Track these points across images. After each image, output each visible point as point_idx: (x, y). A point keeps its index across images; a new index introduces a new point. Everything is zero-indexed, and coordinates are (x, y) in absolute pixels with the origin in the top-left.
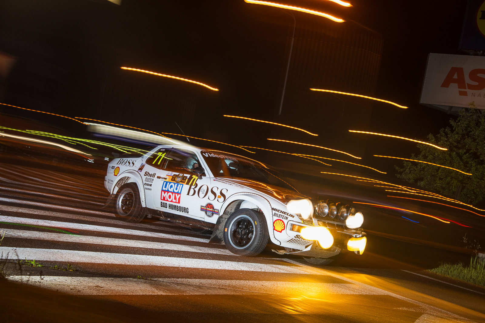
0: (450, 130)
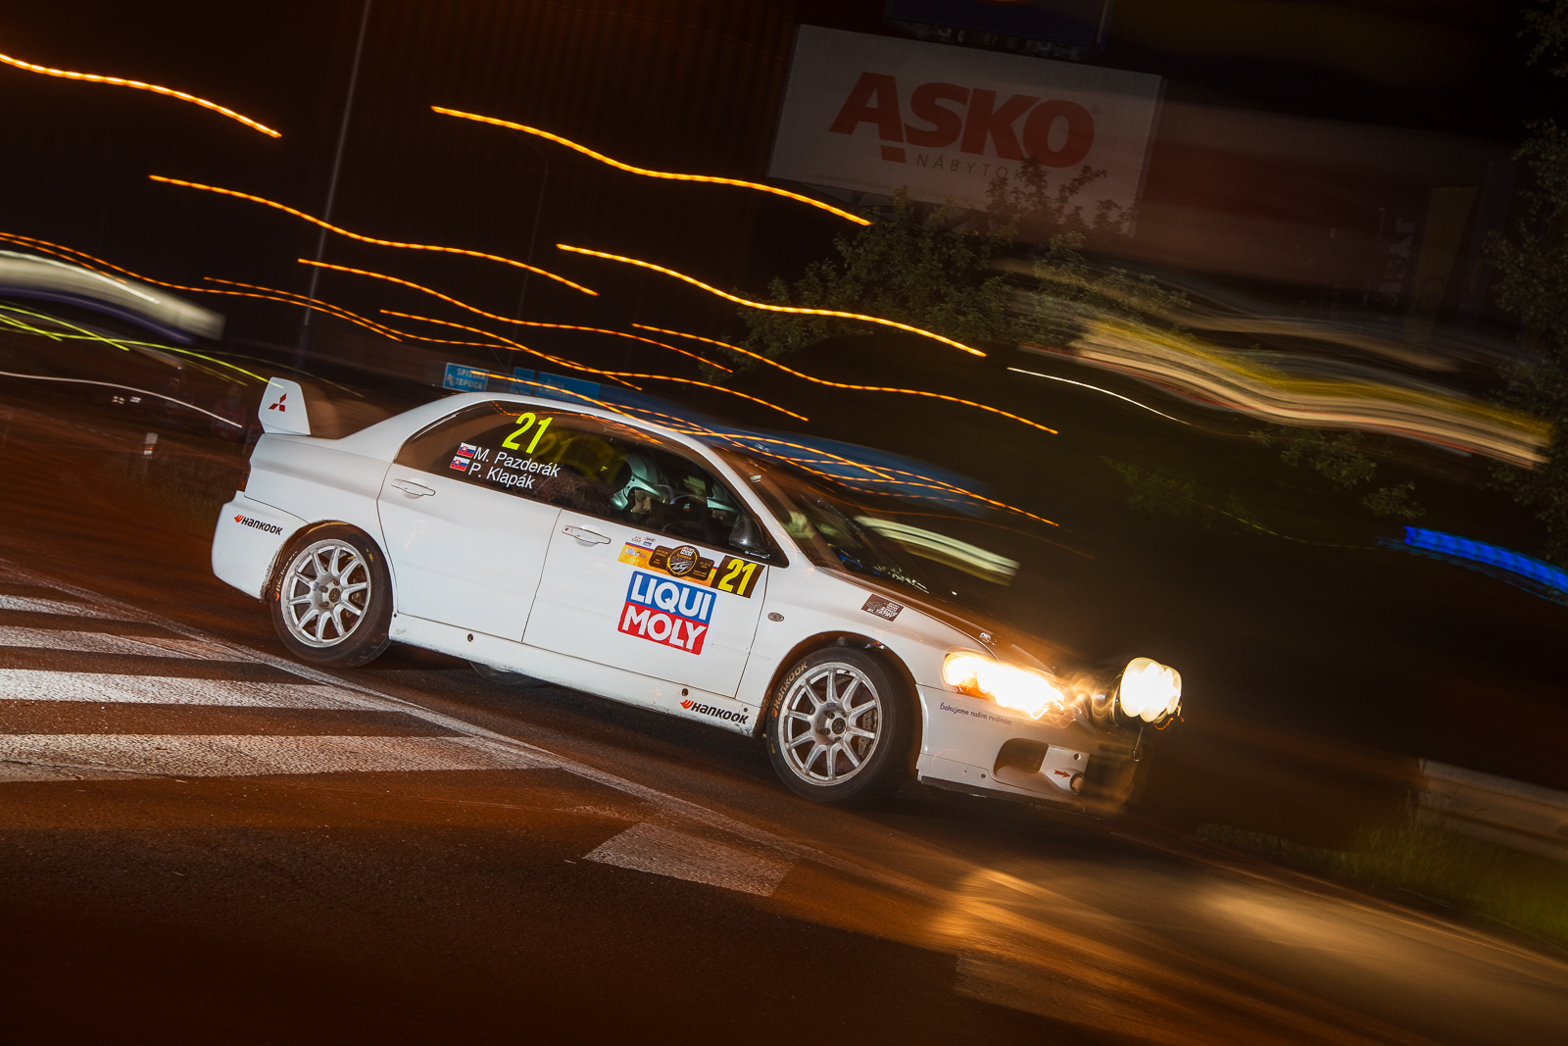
0: (834, 268)
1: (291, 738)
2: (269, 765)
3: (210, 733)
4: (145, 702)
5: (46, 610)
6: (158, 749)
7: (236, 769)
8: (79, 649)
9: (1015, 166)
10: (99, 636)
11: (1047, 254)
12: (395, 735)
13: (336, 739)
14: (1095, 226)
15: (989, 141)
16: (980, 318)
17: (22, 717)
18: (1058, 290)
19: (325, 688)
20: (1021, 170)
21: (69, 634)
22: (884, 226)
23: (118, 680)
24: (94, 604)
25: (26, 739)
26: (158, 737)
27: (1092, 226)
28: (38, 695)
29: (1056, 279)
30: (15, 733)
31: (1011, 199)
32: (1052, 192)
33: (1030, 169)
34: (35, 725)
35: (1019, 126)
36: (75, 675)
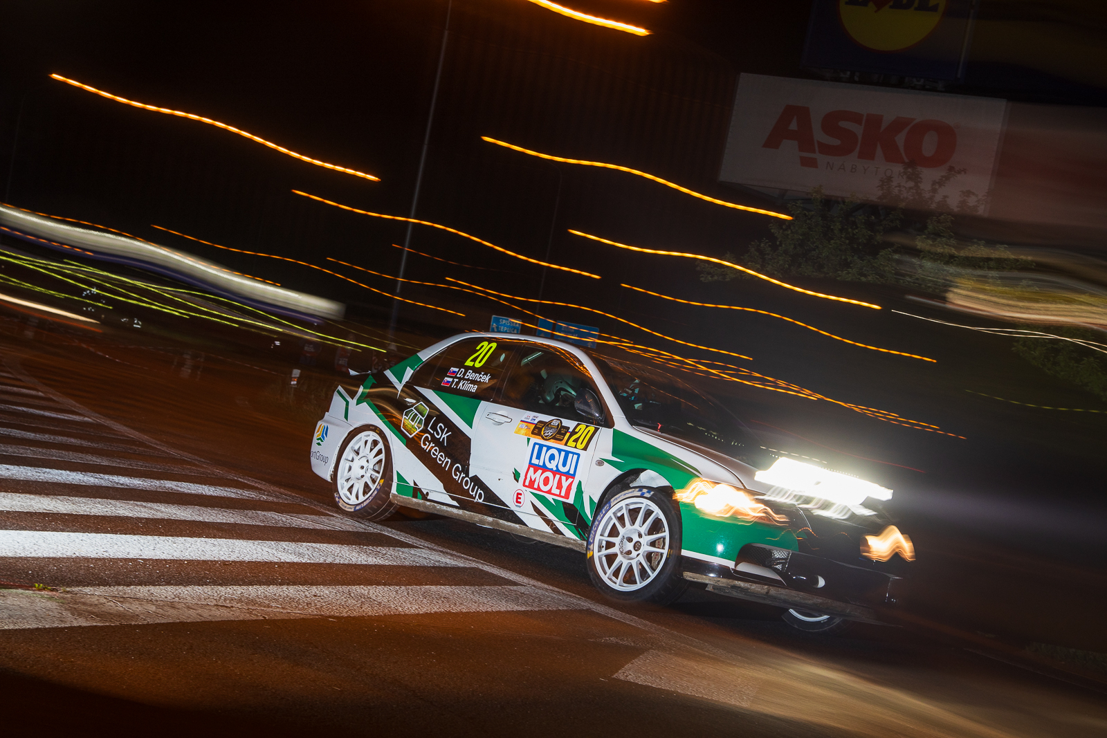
0: (769, 245)
1: (403, 587)
2: (390, 607)
3: (348, 584)
4: (304, 561)
5: (233, 496)
6: (315, 596)
7: (368, 610)
8: (257, 524)
9: (897, 169)
10: (269, 514)
11: (926, 231)
12: (473, 585)
13: (433, 588)
14: (959, 209)
15: (879, 151)
16: (877, 278)
17: (224, 573)
18: (936, 257)
19: (423, 550)
20: (903, 171)
21: (250, 513)
22: (805, 214)
23: (285, 546)
24: (265, 491)
25: (228, 589)
26: (314, 587)
27: (956, 210)
28: (233, 558)
29: (933, 249)
30: (221, 585)
31: (896, 191)
32: (926, 186)
33: (910, 170)
34: (233, 579)
35: (900, 139)
36: (256, 542)
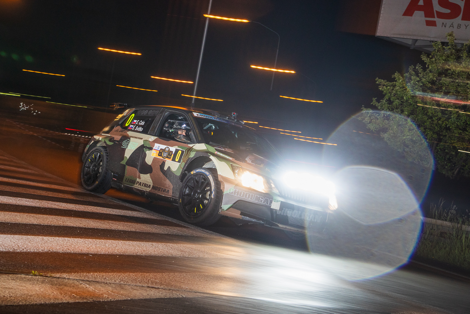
0: (421, 68)
